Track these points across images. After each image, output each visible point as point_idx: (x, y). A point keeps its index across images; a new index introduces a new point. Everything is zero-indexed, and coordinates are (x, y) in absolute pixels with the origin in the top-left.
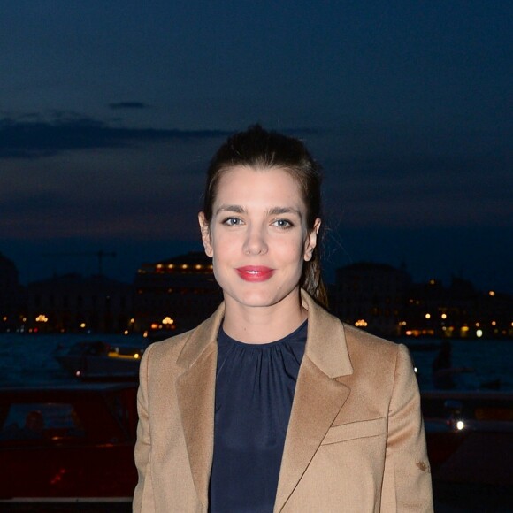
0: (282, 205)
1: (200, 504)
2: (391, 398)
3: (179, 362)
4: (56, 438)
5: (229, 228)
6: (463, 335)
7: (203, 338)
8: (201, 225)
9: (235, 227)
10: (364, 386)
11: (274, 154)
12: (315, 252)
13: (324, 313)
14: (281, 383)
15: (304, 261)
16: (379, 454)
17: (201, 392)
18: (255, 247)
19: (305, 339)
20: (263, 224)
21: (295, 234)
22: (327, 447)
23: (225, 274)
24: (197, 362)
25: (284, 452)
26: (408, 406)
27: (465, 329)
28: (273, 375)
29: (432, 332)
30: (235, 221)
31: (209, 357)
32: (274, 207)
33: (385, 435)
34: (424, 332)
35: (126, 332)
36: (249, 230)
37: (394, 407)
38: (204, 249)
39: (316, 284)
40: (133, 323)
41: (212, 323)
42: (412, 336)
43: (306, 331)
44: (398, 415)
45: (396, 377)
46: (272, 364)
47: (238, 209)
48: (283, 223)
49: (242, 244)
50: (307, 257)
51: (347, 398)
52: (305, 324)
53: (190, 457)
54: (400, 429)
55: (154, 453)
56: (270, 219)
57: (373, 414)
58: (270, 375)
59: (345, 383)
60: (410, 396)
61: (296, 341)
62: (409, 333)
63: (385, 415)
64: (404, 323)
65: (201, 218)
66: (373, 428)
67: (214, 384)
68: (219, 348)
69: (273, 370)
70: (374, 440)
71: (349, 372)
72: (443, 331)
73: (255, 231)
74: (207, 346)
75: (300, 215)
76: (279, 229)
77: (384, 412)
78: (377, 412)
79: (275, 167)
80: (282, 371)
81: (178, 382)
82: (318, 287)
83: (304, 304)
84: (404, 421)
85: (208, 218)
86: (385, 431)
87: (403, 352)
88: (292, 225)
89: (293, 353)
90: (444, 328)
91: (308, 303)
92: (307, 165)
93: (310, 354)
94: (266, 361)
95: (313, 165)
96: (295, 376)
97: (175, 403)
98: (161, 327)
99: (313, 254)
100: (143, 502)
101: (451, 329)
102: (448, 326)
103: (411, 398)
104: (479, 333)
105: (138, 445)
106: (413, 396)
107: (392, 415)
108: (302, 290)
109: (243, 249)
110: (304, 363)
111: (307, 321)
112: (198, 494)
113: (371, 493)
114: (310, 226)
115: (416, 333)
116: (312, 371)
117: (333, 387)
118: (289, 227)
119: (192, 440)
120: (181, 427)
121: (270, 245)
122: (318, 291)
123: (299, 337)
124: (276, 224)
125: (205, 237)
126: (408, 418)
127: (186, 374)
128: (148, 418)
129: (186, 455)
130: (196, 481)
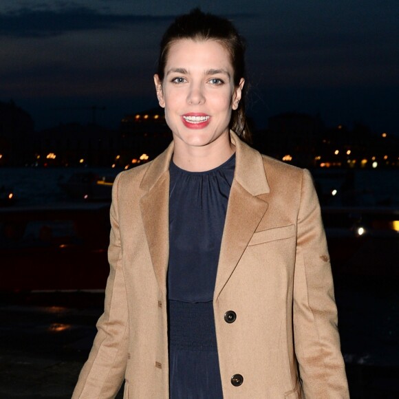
0: (215, 68)
1: (160, 291)
2: (299, 210)
3: (142, 186)
4: (62, 246)
5: (177, 85)
6: (363, 166)
7: (158, 168)
8: (156, 84)
9: (181, 84)
10: (279, 202)
11: (209, 30)
12: (241, 103)
13: (248, 147)
14: (217, 200)
15: (233, 110)
16: (291, 252)
17: (158, 209)
18: (196, 99)
19: (234, 167)
20: (201, 82)
21: (225, 89)
22: (252, 248)
23: (174, 120)
24: (155, 186)
25: (221, 252)
26: (312, 215)
27: (364, 161)
28: (211, 195)
29: (339, 164)
30: (181, 80)
31: (163, 183)
32: (210, 69)
33: (295, 238)
34: (334, 164)
35: (113, 166)
36: (191, 86)
37: (301, 217)
38: (158, 102)
39: (242, 127)
40: (119, 159)
41: (165, 157)
42: (325, 167)
43: (235, 162)
44: (304, 222)
45: (302, 194)
46: (210, 186)
47: (183, 71)
48: (216, 81)
49: (186, 97)
50: (235, 107)
51: (266, 210)
52: (234, 156)
53: (152, 257)
54: (306, 232)
55: (124, 254)
56: (207, 78)
57: (285, 222)
58: (209, 194)
59: (264, 199)
60: (313, 207)
61: (228, 169)
62: (323, 165)
63: (295, 223)
64: (319, 158)
65: (156, 78)
66: (286, 232)
67: (168, 203)
68: (171, 175)
69: (211, 191)
70: (287, 241)
71: (267, 191)
72: (348, 164)
73: (196, 87)
74: (162, 174)
75: (229, 75)
76: (214, 86)
77: (294, 220)
78: (288, 220)
79: (209, 40)
80: (218, 191)
81: (141, 202)
82: (244, 129)
83: (233, 141)
84: (310, 226)
85: (161, 78)
86: (294, 234)
87: (306, 175)
88: (223, 82)
89: (225, 178)
90: (349, 161)
91: (236, 140)
92: (234, 38)
93: (238, 178)
94: (206, 183)
95: (239, 38)
96: (226, 195)
97: (140, 217)
98: (139, 162)
99: (239, 104)
100: (114, 289)
101: (354, 162)
102: (352, 160)
103: (314, 209)
104: (375, 165)
105: (110, 247)
106: (316, 207)
107: (301, 222)
108: (231, 131)
109: (187, 101)
110: (234, 185)
111: (235, 153)
112: (158, 284)
113: (284, 281)
114: (237, 84)
115: (328, 165)
116: (240, 191)
117: (255, 203)
118: (220, 84)
119: (153, 244)
120: (144, 235)
121: (207, 98)
122: (244, 132)
123: (230, 166)
124: (211, 82)
125: (159, 93)
126: (312, 224)
127: (147, 195)
128: (118, 228)
129: (149, 256)
130: (157, 275)
